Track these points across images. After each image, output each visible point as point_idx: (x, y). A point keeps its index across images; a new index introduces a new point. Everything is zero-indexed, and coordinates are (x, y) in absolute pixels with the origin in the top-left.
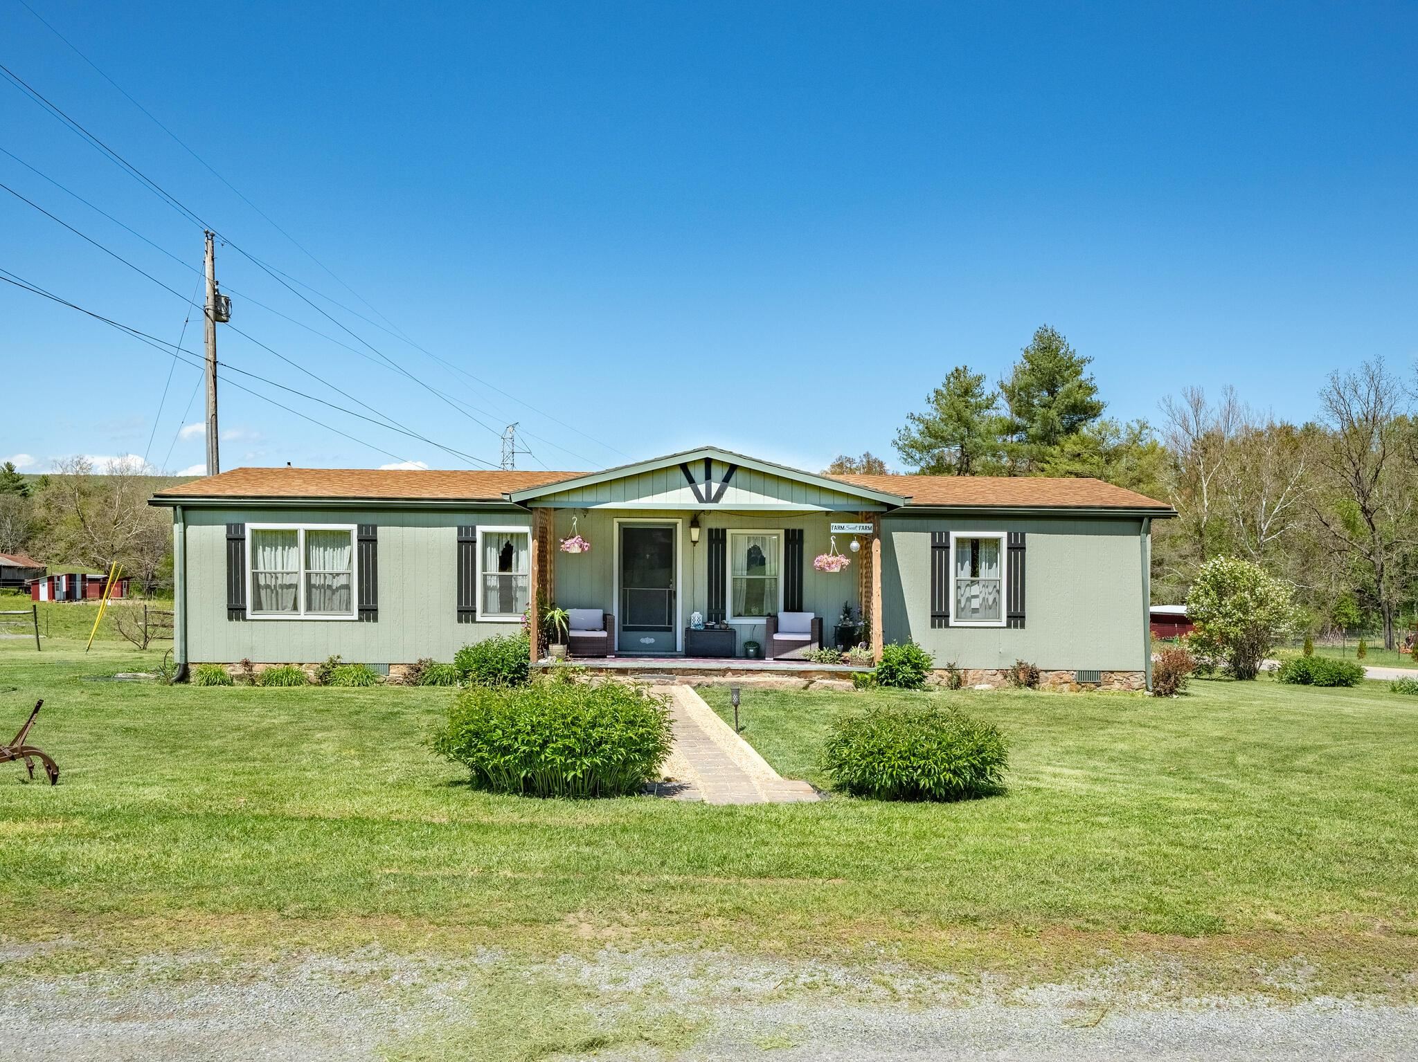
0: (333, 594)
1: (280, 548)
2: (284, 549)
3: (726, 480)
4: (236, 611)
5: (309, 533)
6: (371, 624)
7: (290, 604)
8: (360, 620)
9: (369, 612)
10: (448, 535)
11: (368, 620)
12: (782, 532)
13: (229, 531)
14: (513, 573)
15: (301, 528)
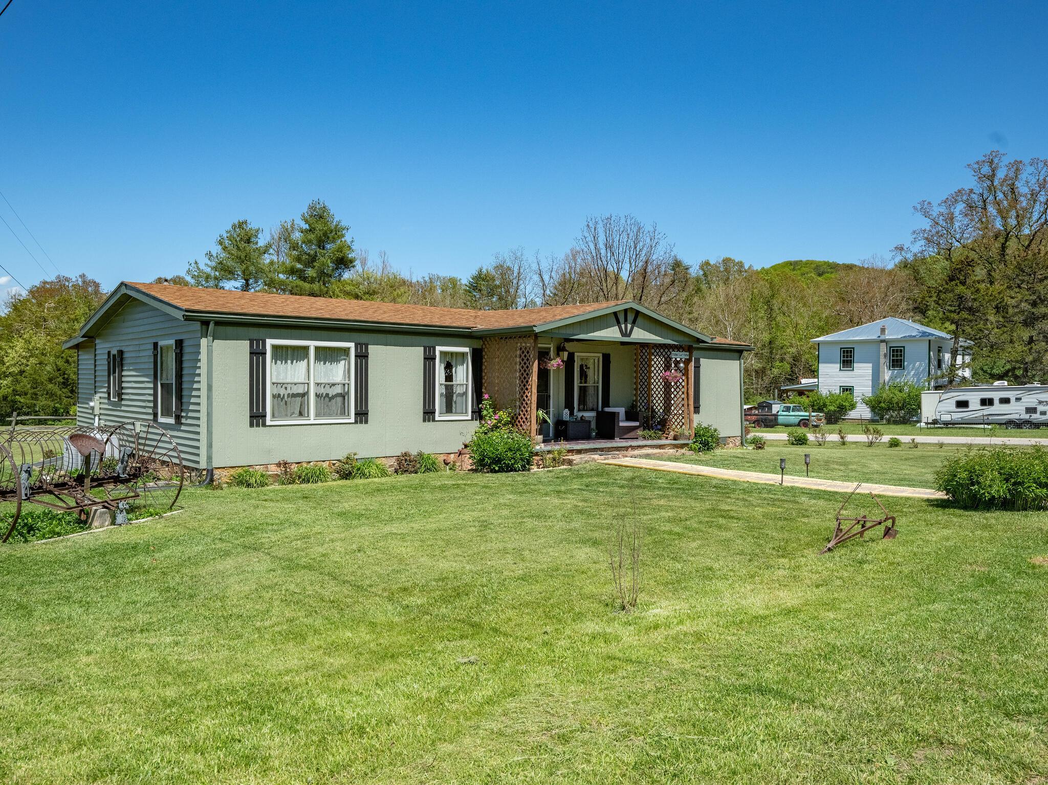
0: (330, 401)
1: (289, 362)
2: (292, 363)
3: (634, 322)
4: (257, 418)
5: (317, 348)
6: (363, 425)
7: (297, 412)
8: (356, 422)
9: (362, 415)
10: (417, 353)
11: (361, 422)
12: (600, 355)
13: (251, 346)
14: (454, 383)
15: (312, 344)
